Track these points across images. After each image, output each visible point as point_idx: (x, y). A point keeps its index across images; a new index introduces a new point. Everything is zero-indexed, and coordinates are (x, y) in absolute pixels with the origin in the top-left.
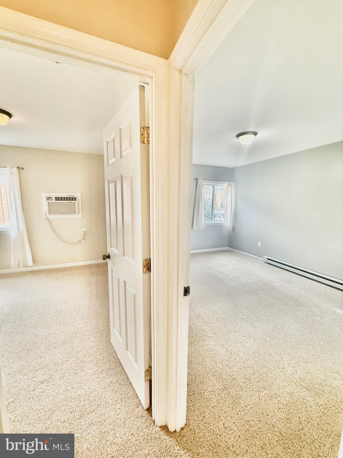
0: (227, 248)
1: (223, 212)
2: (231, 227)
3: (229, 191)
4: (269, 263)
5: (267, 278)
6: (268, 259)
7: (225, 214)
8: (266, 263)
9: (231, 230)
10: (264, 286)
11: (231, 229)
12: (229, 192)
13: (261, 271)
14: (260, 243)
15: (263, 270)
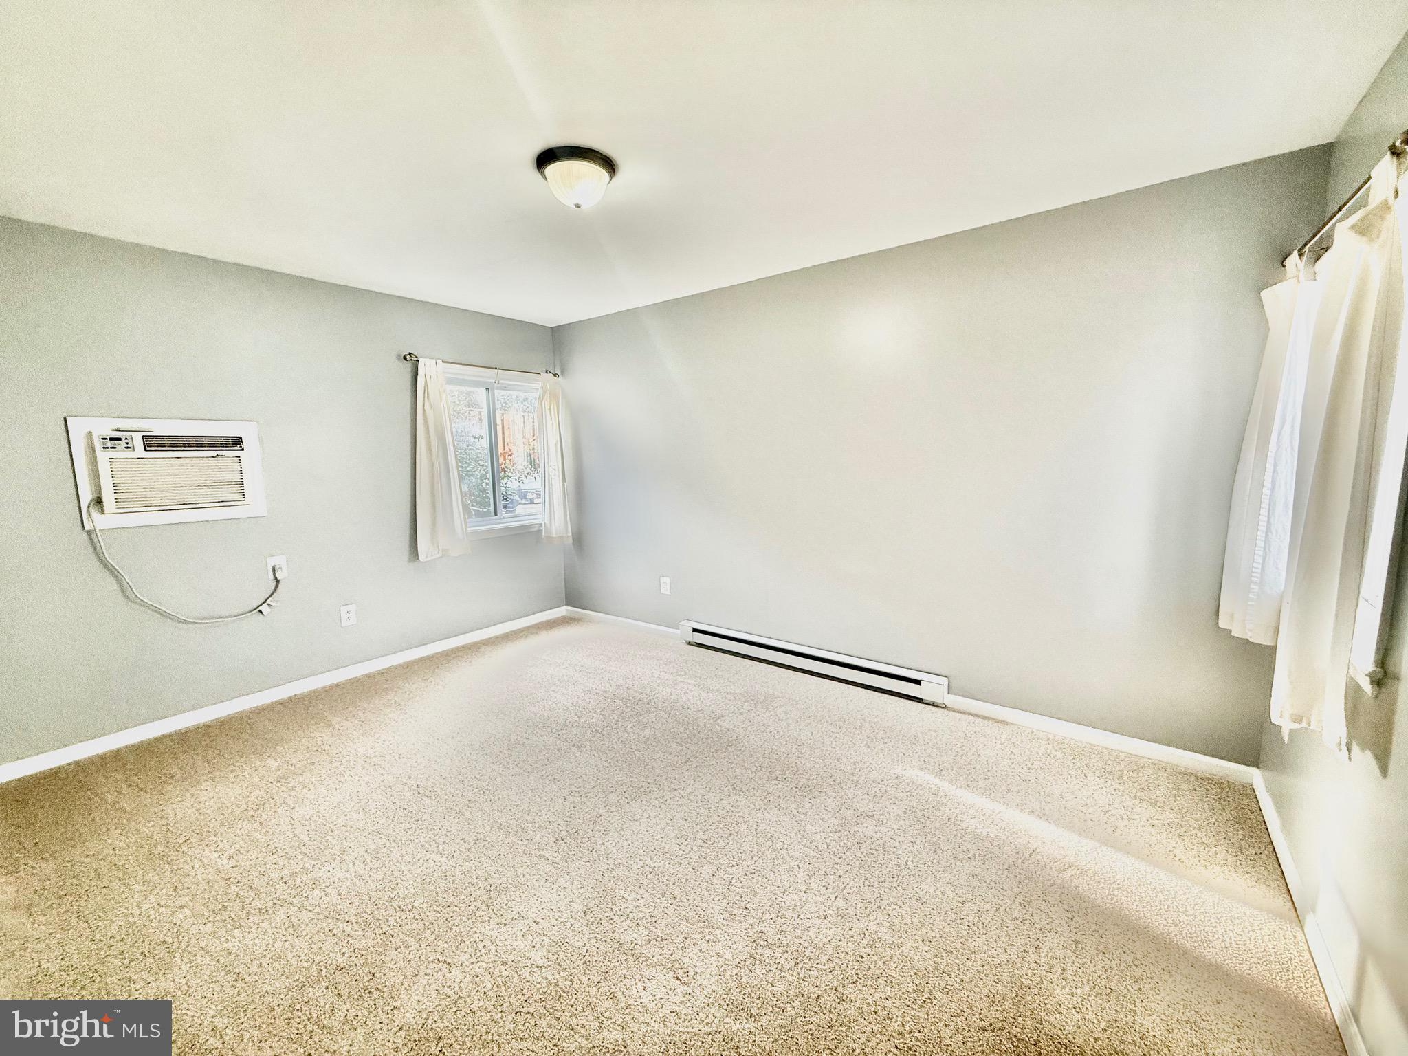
0: (563, 611)
1: (538, 484)
2: (570, 534)
3: (550, 409)
4: (698, 645)
5: (699, 702)
6: (695, 630)
7: (542, 490)
8: (689, 643)
9: (572, 546)
10: (695, 740)
11: (570, 540)
12: (548, 413)
13: (680, 679)
14: (668, 580)
15: (686, 674)
